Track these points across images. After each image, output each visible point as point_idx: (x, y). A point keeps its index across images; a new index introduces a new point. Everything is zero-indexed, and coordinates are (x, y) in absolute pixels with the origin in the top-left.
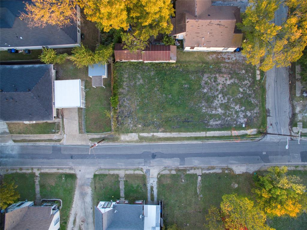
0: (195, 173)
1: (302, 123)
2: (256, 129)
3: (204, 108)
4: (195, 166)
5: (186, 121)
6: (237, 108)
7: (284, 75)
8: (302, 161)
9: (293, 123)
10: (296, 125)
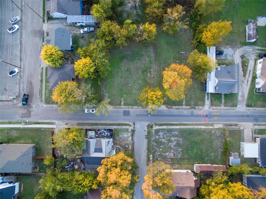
0: (186, 107)
1: (129, 131)
2: (154, 129)
3: (181, 140)
4: (186, 110)
5: (190, 134)
6: (163, 140)
7: (136, 157)
8: (129, 111)
9: (133, 131)
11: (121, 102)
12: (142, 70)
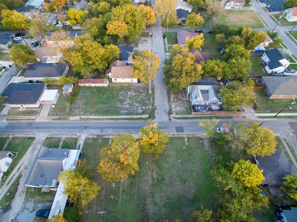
0: (108, 137)
1: (175, 113)
3: (118, 105)
4: (109, 134)
7: (165, 92)
8: (177, 132)
9: (170, 113)
11: (188, 141)
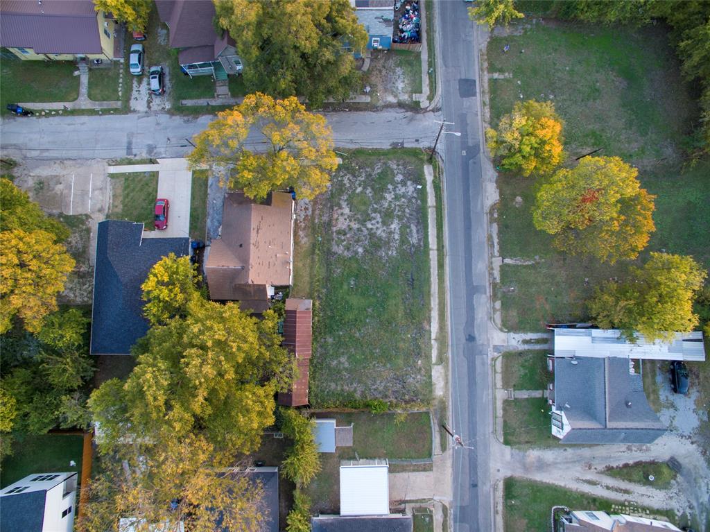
0: (499, 269)
1: (414, 95)
2: (425, 166)
3: (390, 253)
4: (487, 268)
5: (411, 283)
6: (389, 197)
7: (336, 119)
8: (474, 95)
9: (415, 107)
10: (418, 103)
11: (501, 71)
12: (598, 133)
